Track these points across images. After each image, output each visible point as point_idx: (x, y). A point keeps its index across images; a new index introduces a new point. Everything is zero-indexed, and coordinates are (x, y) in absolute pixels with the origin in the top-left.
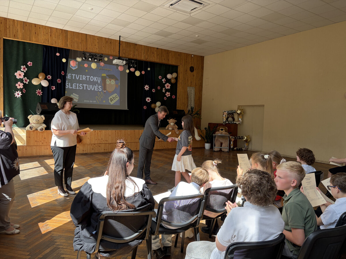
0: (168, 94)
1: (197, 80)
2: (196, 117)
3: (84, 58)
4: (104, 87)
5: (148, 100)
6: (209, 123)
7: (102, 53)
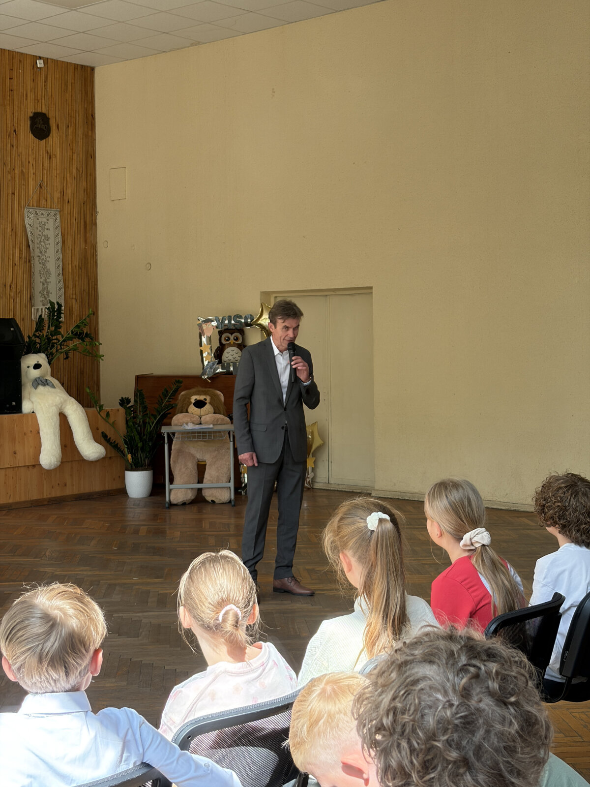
1: (68, 175)
6: (139, 378)
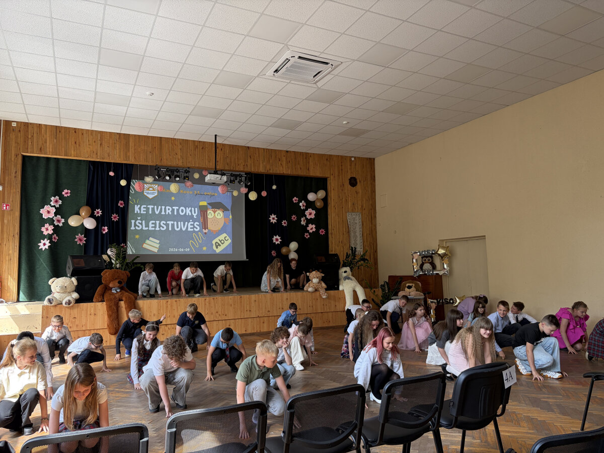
0: (312, 228)
1: (364, 199)
2: (362, 265)
3: (157, 177)
4: (204, 225)
5: (277, 240)
6: (390, 277)
7: (189, 165)
